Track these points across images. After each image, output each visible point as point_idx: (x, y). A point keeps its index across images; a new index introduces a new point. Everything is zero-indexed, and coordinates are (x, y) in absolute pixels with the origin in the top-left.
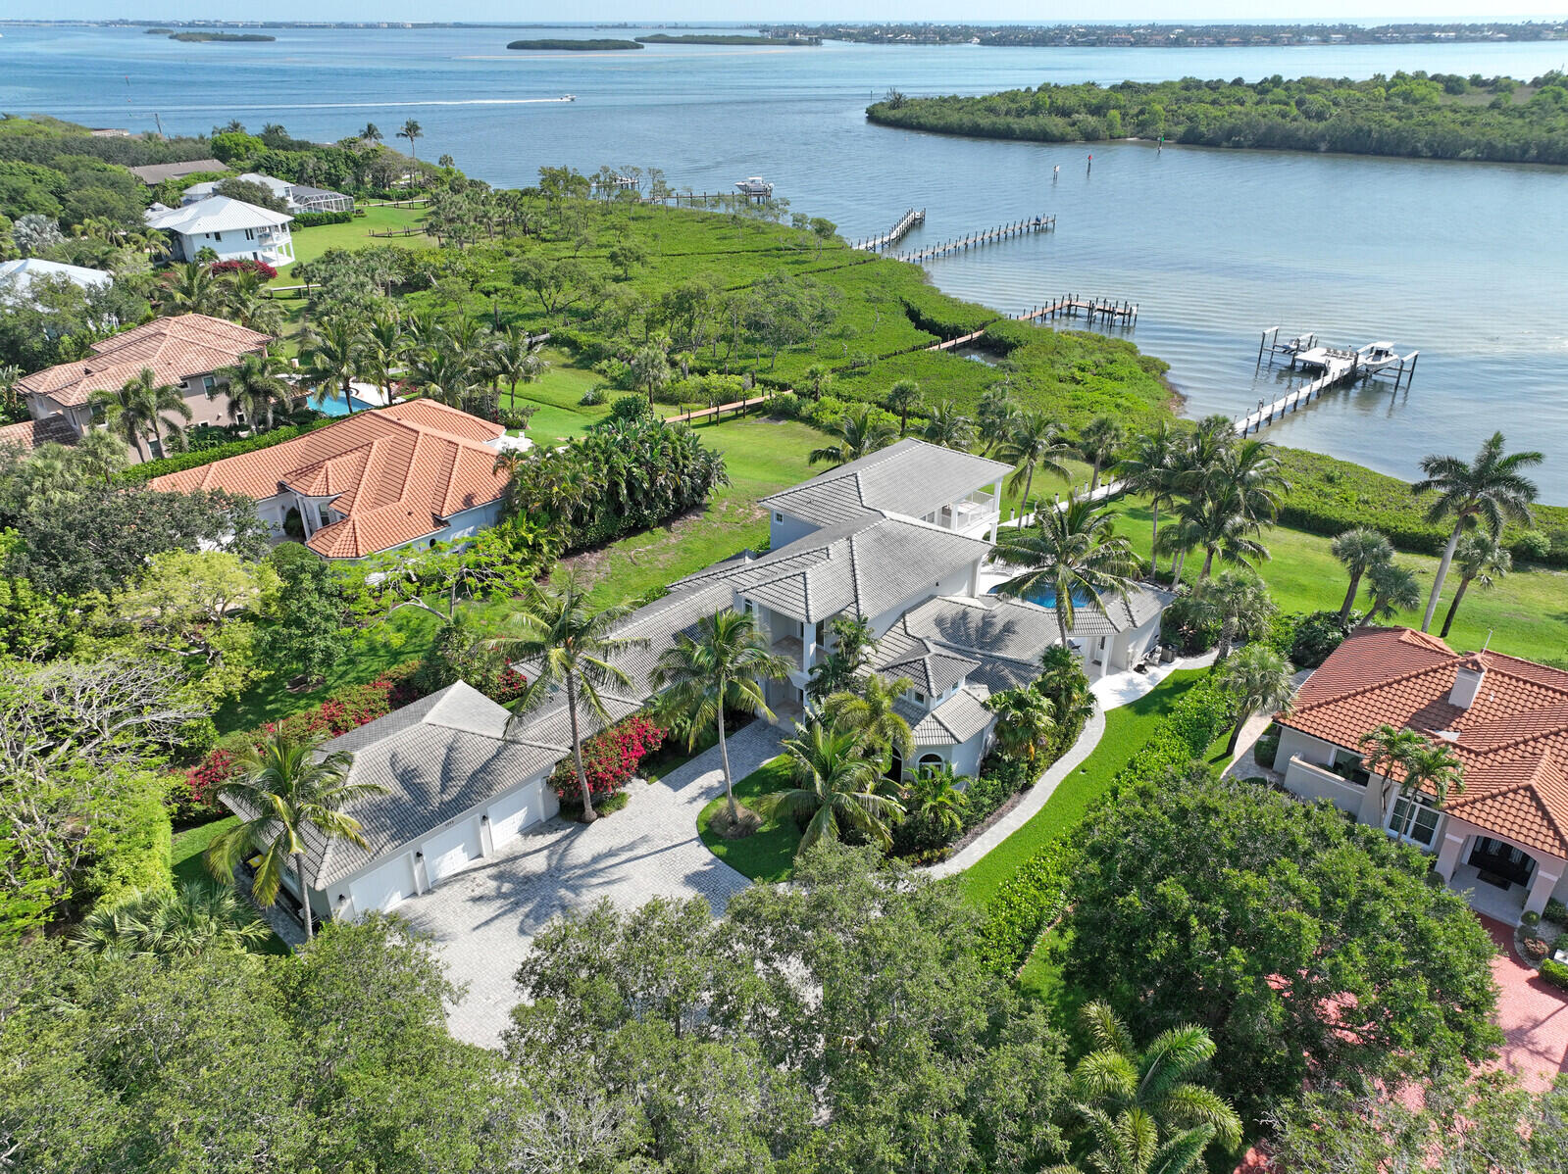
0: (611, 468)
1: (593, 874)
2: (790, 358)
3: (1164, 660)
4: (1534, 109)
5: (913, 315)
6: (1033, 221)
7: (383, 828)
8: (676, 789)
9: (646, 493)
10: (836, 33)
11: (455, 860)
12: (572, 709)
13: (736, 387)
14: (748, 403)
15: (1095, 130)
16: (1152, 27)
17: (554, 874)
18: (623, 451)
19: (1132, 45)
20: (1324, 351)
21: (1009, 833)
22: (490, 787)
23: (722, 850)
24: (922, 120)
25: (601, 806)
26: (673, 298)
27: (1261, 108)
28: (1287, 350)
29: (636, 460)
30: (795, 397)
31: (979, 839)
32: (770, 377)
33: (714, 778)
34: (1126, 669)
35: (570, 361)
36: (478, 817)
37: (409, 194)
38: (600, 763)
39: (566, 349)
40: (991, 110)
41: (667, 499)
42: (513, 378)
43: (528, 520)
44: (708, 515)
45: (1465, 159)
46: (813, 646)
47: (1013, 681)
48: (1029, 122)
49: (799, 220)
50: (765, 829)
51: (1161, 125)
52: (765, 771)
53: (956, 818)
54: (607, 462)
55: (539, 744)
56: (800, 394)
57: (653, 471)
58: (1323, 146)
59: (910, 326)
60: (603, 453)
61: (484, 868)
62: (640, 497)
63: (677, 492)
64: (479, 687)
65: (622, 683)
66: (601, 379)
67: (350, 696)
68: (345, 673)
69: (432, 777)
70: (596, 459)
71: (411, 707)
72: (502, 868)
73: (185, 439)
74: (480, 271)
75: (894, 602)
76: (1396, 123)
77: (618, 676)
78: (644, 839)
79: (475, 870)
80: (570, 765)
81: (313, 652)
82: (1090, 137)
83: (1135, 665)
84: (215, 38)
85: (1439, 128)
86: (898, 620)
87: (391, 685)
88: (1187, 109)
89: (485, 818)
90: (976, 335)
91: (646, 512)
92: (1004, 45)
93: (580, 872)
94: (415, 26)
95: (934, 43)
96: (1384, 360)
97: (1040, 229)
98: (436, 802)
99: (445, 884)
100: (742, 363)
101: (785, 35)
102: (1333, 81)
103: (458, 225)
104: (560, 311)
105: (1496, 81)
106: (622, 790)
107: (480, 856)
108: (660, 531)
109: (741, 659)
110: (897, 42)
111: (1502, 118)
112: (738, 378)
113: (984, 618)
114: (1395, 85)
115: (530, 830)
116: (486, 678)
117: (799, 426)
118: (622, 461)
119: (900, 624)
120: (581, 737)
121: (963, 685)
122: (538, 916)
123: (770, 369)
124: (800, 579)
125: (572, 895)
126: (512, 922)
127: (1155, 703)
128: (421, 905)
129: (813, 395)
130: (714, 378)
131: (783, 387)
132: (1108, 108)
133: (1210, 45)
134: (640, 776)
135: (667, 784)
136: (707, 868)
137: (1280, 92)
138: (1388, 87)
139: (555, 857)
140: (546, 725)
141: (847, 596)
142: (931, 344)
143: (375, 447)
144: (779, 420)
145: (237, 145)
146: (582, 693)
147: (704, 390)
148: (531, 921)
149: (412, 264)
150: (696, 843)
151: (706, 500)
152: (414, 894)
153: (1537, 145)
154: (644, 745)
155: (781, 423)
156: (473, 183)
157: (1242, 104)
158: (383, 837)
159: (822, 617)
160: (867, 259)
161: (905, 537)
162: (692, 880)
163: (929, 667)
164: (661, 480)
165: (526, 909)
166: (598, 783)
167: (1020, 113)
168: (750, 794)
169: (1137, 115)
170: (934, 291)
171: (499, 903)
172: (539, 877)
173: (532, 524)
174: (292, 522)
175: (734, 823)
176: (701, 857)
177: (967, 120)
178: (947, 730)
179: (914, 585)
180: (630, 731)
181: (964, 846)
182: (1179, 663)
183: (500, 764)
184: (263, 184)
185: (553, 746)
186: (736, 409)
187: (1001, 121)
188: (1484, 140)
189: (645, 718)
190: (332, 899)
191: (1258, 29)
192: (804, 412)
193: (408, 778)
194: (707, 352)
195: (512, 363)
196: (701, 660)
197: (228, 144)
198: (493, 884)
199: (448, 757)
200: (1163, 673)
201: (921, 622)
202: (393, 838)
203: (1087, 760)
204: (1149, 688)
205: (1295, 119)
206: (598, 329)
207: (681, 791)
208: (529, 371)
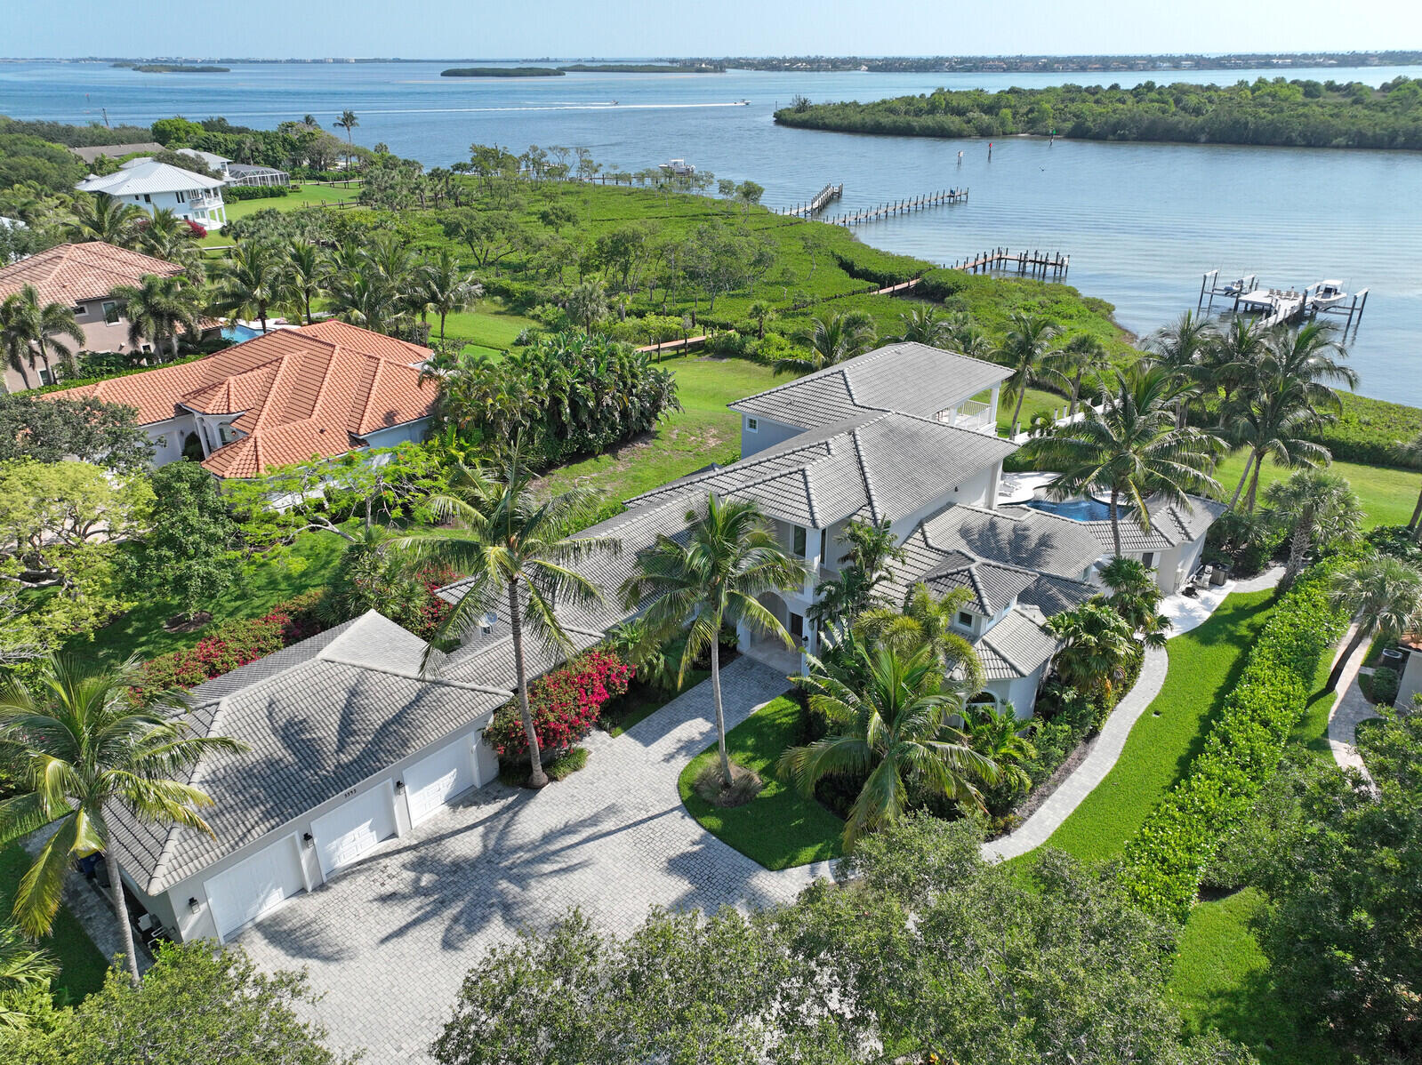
0: (552, 383)
1: (544, 858)
2: (729, 302)
3: (1215, 583)
4: (1395, 104)
5: (847, 267)
6: (948, 193)
7: (254, 802)
8: (647, 743)
9: (591, 414)
10: (739, 64)
11: (358, 843)
12: (517, 635)
13: (676, 327)
14: (689, 341)
15: (989, 127)
16: (1020, 57)
17: (493, 860)
18: (566, 365)
19: (1005, 71)
20: (1268, 293)
21: (1086, 793)
22: (405, 743)
23: (715, 822)
24: (827, 121)
25: (553, 768)
26: (608, 241)
27: (1142, 106)
28: (1228, 292)
29: (579, 375)
30: (738, 336)
31: (1048, 802)
32: (710, 318)
33: (696, 728)
34: (1174, 593)
35: (503, 309)
36: (391, 783)
37: (346, 176)
38: (552, 710)
39: (498, 298)
40: (892, 111)
41: (614, 423)
42: (443, 309)
43: (458, 436)
44: (658, 443)
45: (1338, 147)
46: (817, 560)
47: (1065, 602)
48: (928, 120)
49: (725, 187)
50: (764, 793)
51: (1050, 122)
52: (757, 719)
53: (1023, 774)
54: (548, 376)
55: (472, 685)
56: (743, 333)
57: (599, 388)
58: (1203, 138)
59: (845, 276)
60: (543, 366)
61: (399, 852)
62: (585, 418)
63: (625, 414)
64: (397, 619)
65: (585, 593)
66: (534, 324)
67: (232, 629)
68: (238, 609)
69: (327, 731)
70: (535, 373)
71: (307, 642)
72: (423, 851)
73: (77, 366)
74: (411, 232)
75: (915, 505)
76: (1270, 117)
77: (580, 584)
78: (612, 810)
79: (387, 855)
80: (513, 713)
81: (190, 578)
82: (985, 133)
83: (1183, 588)
84: (174, 70)
85: (1312, 120)
86: (914, 531)
87: (288, 619)
88: (1073, 107)
89: (399, 785)
90: (912, 283)
91: (591, 436)
92: (890, 71)
93: (527, 856)
94: (357, 61)
95: (827, 70)
96: (1333, 298)
97: (954, 199)
98: (330, 764)
99: (345, 877)
100: (679, 306)
101: (693, 65)
102: (1201, 86)
103: (390, 191)
104: (492, 264)
105: (1349, 86)
106: (580, 745)
107: (394, 835)
108: (606, 458)
109: (744, 564)
110: (793, 70)
111: (1366, 112)
112: (678, 319)
113: (1015, 530)
114: (1259, 89)
115: (458, 800)
116: (405, 610)
117: (744, 363)
118: (566, 376)
119: (918, 535)
120: (527, 676)
121: (1014, 605)
122: (473, 922)
123: (709, 312)
124: (799, 477)
125: (518, 890)
126: (434, 931)
127: (1220, 632)
128: (310, 906)
129: (758, 333)
130: (651, 319)
131: (726, 327)
132: (1000, 108)
133: (1074, 70)
134: (600, 727)
135: (634, 736)
136: (696, 848)
137: (1153, 95)
138: (1253, 90)
139: (494, 836)
140: (480, 662)
141: (858, 497)
142: (870, 290)
143: (285, 362)
144: (722, 358)
145: (177, 129)
146: (531, 608)
147: (643, 331)
148: (460, 928)
149: (344, 225)
150: (678, 814)
151: (655, 427)
152: (302, 891)
153: (1405, 134)
154: (607, 687)
155: (725, 361)
156: (406, 163)
157: (1124, 103)
158: (254, 815)
159: (831, 520)
160: (793, 222)
161: (916, 434)
162: (678, 865)
163: (977, 578)
164: (607, 400)
165: (454, 910)
166: (550, 737)
167: (918, 113)
168: (743, 748)
169: (1027, 114)
170: (864, 247)
171: (416, 902)
172: (474, 864)
173: (462, 441)
174: (190, 449)
175: (727, 785)
176: (686, 833)
177: (869, 119)
178: (1005, 660)
179: (936, 487)
180: (588, 670)
181: (1031, 813)
182: (1231, 586)
183: (418, 713)
184: (198, 156)
185: (490, 688)
186: (676, 348)
187: (901, 120)
188: (1354, 129)
189: (608, 652)
190: (178, 904)
191: (1114, 59)
192: (749, 349)
193: (293, 733)
194: (644, 297)
195: (442, 292)
196: (695, 562)
197: (168, 128)
198: (409, 875)
199: (349, 704)
200: (1218, 597)
201: (942, 531)
202: (267, 815)
203: (1157, 700)
204: (1207, 615)
205: (1174, 114)
206: (533, 279)
207: (654, 746)
208: (460, 300)
